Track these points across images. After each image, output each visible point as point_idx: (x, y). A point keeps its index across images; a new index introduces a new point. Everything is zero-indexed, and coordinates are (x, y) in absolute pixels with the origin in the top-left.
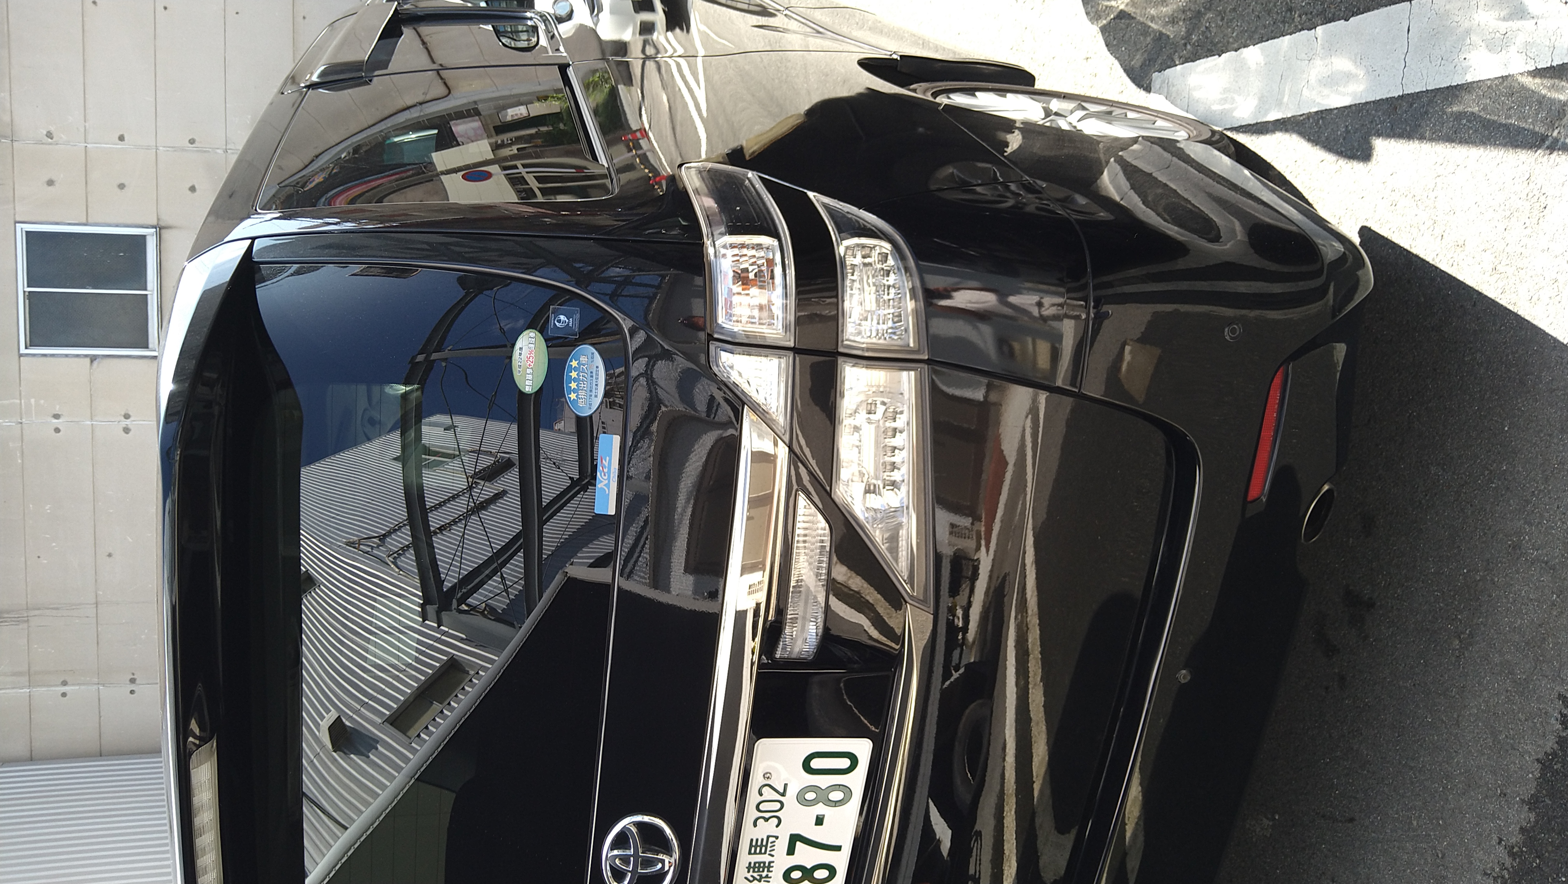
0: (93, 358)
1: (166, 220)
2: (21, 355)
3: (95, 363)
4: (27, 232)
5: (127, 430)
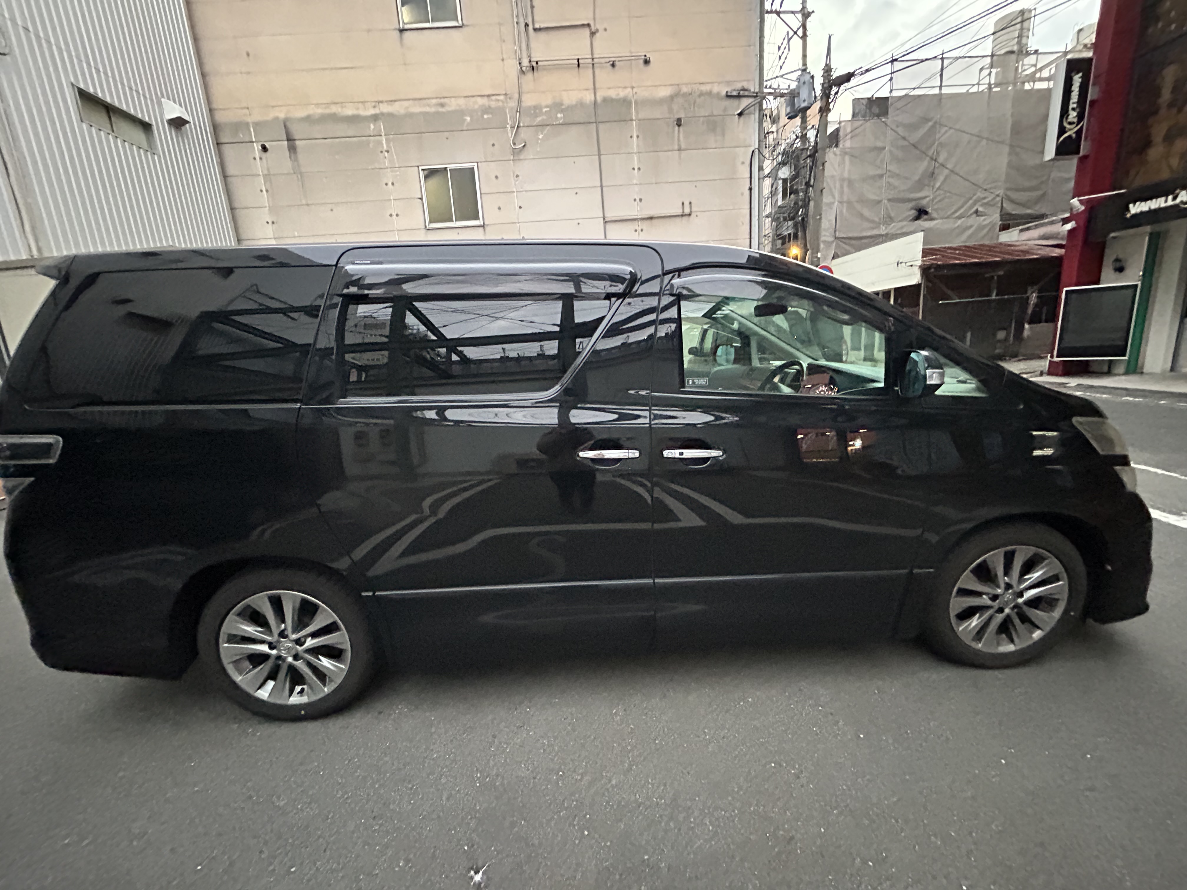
0: (421, 199)
1: (487, 228)
2: (418, 167)
3: (420, 201)
4: (473, 169)
5: (391, 215)
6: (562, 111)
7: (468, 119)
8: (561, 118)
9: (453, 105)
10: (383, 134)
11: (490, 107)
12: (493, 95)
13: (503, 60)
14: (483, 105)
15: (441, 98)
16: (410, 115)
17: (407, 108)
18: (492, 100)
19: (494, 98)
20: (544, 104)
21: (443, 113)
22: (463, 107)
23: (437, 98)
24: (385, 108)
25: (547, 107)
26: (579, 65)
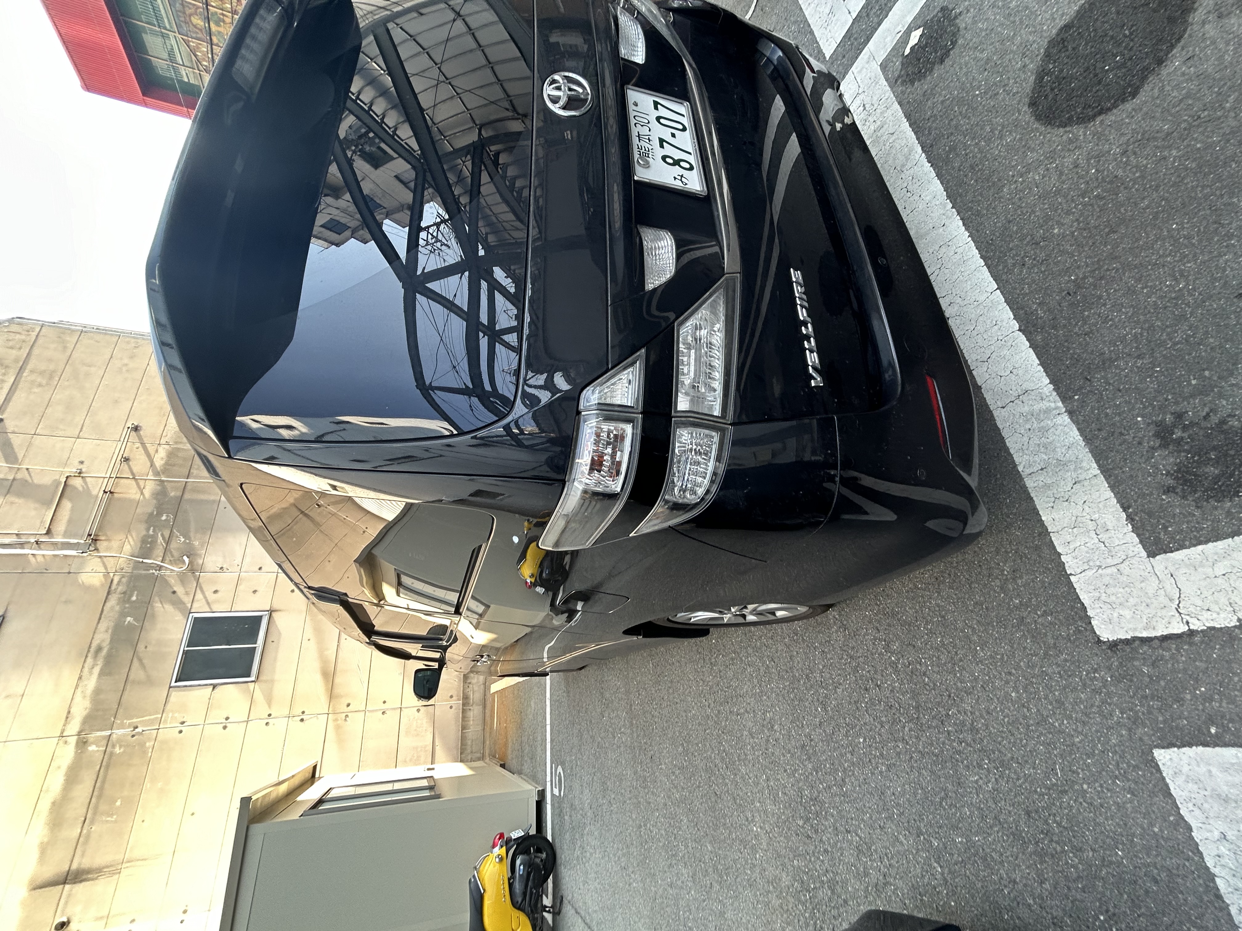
6: (160, 514)
7: (129, 619)
8: (167, 516)
9: (103, 637)
10: (108, 733)
11: (124, 593)
12: (110, 587)
13: (69, 573)
14: (119, 599)
15: (89, 651)
16: (97, 692)
17: (84, 697)
18: (115, 589)
19: (113, 587)
20: (144, 533)
21: (110, 649)
22: (112, 624)
23: (86, 657)
24: (74, 727)
25: (148, 530)
26: (111, 492)
